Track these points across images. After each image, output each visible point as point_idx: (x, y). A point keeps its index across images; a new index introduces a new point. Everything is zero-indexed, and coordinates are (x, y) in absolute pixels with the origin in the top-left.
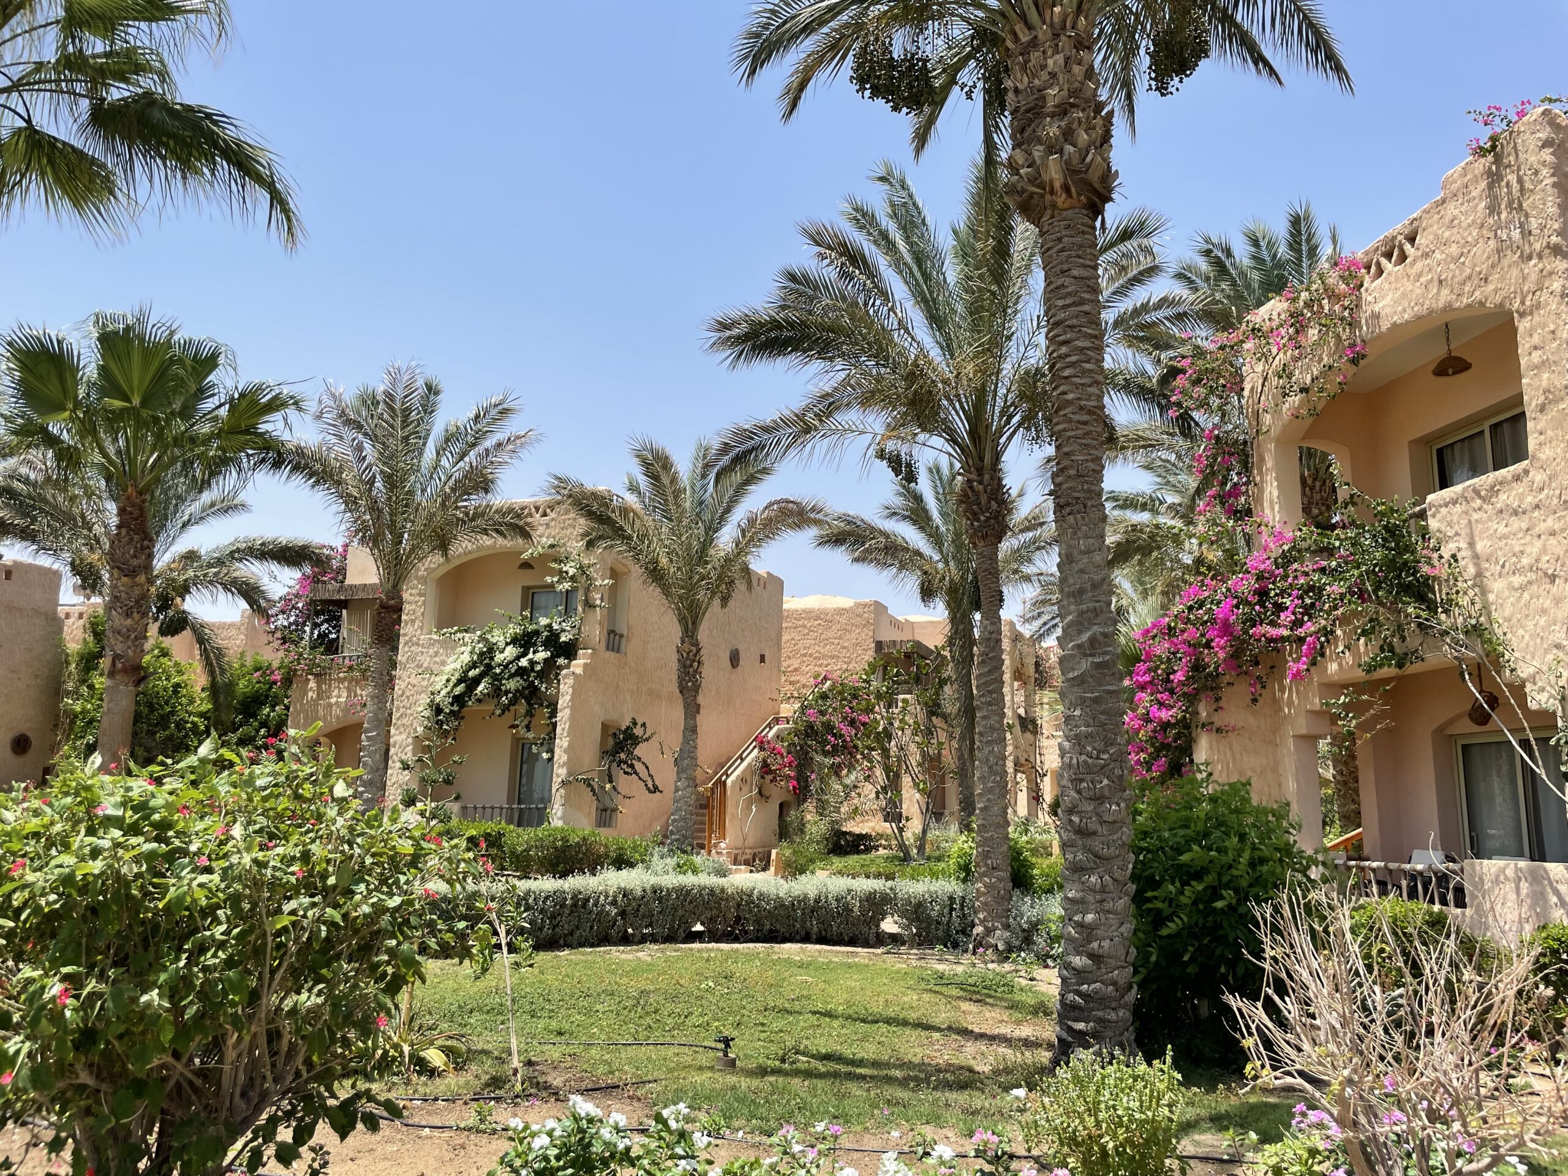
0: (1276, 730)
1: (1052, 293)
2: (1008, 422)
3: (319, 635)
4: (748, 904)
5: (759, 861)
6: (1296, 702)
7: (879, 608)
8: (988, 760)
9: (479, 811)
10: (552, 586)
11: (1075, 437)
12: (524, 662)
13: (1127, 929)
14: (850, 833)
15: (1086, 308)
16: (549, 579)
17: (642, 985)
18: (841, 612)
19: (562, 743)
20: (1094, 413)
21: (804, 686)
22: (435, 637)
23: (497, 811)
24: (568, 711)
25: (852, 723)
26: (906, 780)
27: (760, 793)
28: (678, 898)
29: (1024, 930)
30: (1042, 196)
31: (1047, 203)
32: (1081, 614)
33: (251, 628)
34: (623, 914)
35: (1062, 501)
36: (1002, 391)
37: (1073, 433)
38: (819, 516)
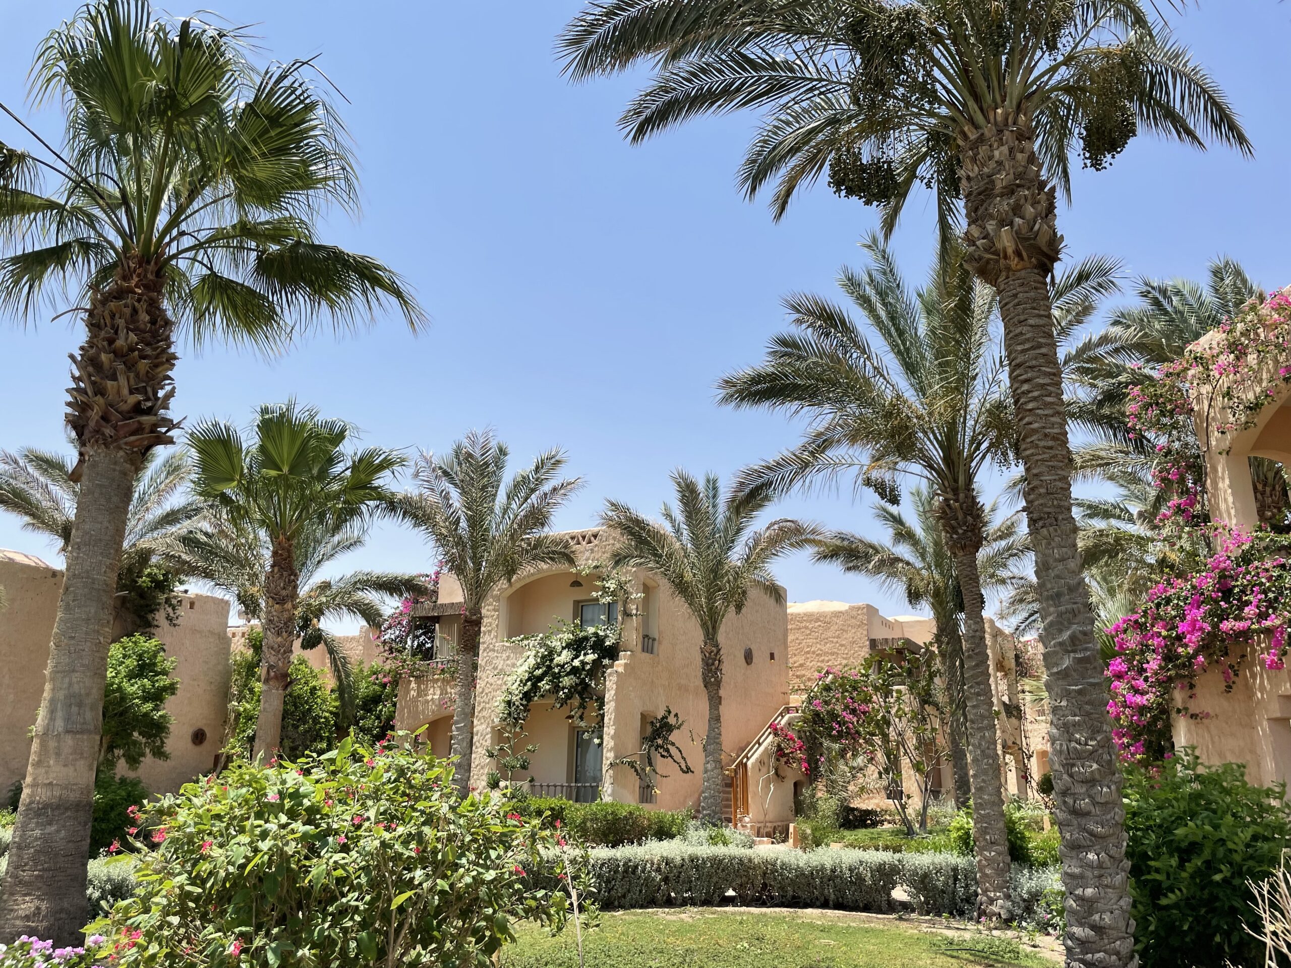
0: (1250, 714)
1: (1011, 339)
2: (977, 448)
3: (418, 645)
4: (772, 872)
5: (779, 834)
6: (1268, 687)
7: (871, 611)
8: (980, 744)
9: (545, 788)
10: (597, 599)
11: (1043, 460)
12: (576, 663)
13: (1126, 902)
14: (857, 809)
15: (1044, 350)
16: (594, 594)
17: (687, 944)
18: (837, 614)
19: (609, 730)
20: (1058, 439)
21: (809, 679)
22: (508, 644)
23: (559, 788)
24: (613, 704)
25: (853, 712)
26: (905, 763)
27: (777, 773)
28: (712, 866)
29: (1024, 900)
30: (997, 261)
31: (1002, 266)
32: (1060, 615)
33: (367, 640)
34: (666, 879)
35: (1035, 516)
36: (970, 423)
37: (1040, 457)
38: (818, 538)
